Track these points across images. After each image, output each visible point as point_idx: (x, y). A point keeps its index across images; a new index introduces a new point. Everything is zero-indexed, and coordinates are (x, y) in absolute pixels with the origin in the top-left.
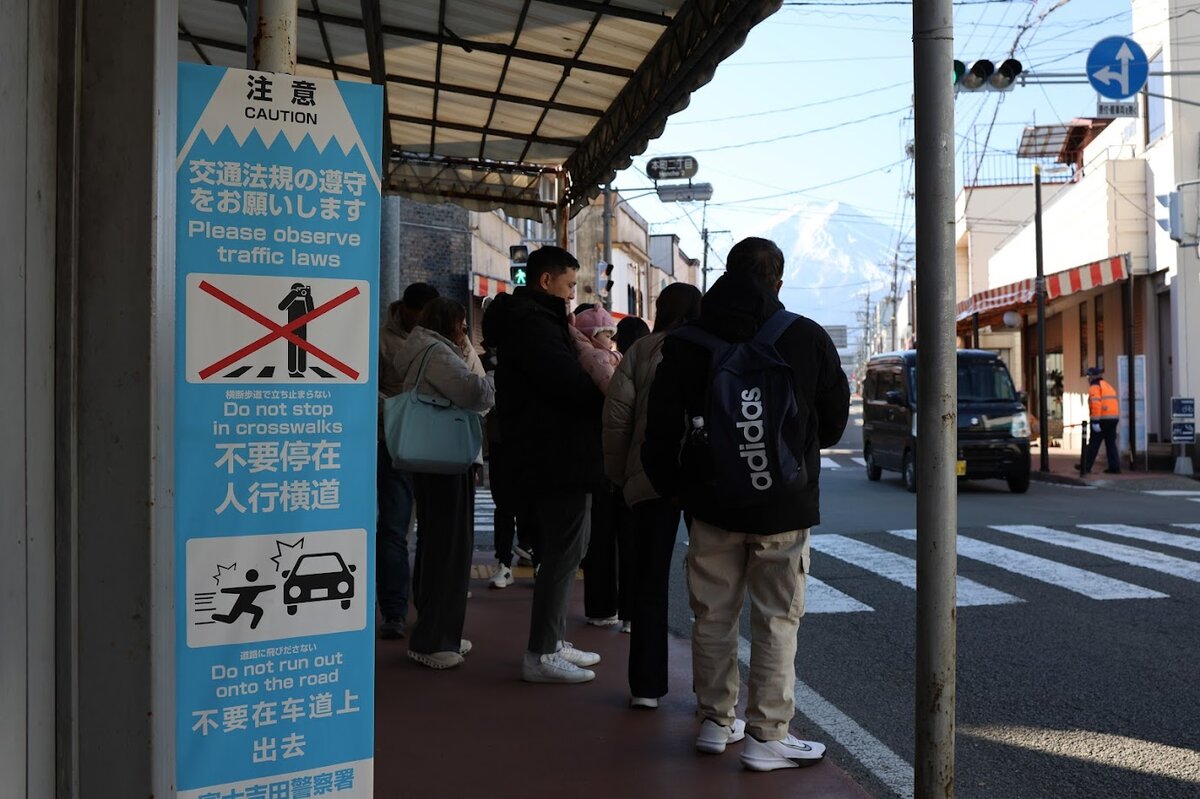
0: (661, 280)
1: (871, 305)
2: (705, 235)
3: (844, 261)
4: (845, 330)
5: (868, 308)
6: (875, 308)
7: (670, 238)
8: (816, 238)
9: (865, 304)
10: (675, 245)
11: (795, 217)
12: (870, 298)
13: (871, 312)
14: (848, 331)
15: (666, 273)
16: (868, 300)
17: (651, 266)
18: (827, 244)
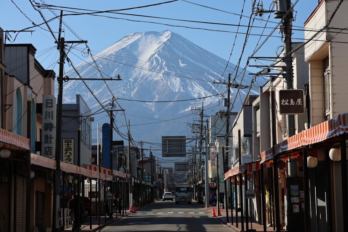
0: (15, 88)
1: (204, 119)
2: (61, 44)
3: (176, 82)
4: (184, 140)
5: (202, 121)
6: (207, 121)
7: (26, 48)
8: (152, 63)
9: (199, 117)
10: (30, 55)
11: (135, 45)
12: (204, 113)
13: (205, 124)
14: (187, 141)
15: (21, 82)
16: (202, 115)
17: (6, 74)
18: (162, 68)
